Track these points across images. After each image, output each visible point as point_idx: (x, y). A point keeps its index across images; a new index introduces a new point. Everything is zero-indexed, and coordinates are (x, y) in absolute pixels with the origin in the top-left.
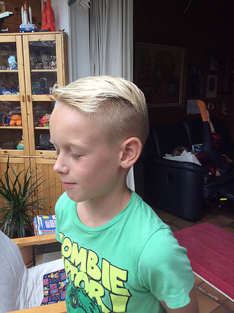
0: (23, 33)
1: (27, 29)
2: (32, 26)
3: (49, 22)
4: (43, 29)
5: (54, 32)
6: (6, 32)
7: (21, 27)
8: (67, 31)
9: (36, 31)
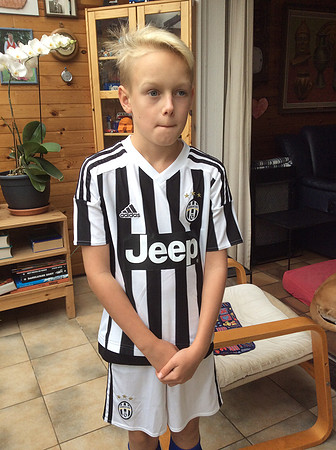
6: (115, 4)
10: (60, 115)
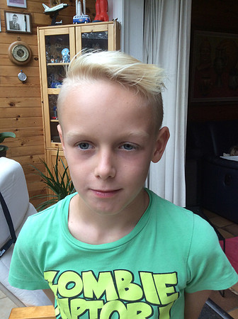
0: (76, 24)
1: (81, 20)
2: (85, 17)
3: (102, 12)
4: (96, 19)
5: (107, 22)
6: (60, 24)
7: (74, 18)
8: (121, 20)
9: (89, 21)
10: (16, 105)
